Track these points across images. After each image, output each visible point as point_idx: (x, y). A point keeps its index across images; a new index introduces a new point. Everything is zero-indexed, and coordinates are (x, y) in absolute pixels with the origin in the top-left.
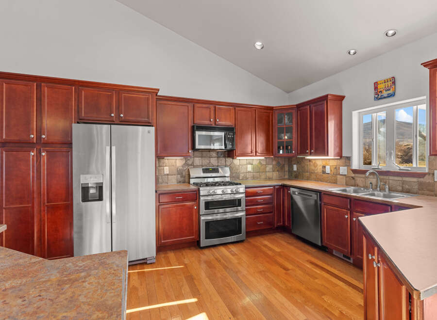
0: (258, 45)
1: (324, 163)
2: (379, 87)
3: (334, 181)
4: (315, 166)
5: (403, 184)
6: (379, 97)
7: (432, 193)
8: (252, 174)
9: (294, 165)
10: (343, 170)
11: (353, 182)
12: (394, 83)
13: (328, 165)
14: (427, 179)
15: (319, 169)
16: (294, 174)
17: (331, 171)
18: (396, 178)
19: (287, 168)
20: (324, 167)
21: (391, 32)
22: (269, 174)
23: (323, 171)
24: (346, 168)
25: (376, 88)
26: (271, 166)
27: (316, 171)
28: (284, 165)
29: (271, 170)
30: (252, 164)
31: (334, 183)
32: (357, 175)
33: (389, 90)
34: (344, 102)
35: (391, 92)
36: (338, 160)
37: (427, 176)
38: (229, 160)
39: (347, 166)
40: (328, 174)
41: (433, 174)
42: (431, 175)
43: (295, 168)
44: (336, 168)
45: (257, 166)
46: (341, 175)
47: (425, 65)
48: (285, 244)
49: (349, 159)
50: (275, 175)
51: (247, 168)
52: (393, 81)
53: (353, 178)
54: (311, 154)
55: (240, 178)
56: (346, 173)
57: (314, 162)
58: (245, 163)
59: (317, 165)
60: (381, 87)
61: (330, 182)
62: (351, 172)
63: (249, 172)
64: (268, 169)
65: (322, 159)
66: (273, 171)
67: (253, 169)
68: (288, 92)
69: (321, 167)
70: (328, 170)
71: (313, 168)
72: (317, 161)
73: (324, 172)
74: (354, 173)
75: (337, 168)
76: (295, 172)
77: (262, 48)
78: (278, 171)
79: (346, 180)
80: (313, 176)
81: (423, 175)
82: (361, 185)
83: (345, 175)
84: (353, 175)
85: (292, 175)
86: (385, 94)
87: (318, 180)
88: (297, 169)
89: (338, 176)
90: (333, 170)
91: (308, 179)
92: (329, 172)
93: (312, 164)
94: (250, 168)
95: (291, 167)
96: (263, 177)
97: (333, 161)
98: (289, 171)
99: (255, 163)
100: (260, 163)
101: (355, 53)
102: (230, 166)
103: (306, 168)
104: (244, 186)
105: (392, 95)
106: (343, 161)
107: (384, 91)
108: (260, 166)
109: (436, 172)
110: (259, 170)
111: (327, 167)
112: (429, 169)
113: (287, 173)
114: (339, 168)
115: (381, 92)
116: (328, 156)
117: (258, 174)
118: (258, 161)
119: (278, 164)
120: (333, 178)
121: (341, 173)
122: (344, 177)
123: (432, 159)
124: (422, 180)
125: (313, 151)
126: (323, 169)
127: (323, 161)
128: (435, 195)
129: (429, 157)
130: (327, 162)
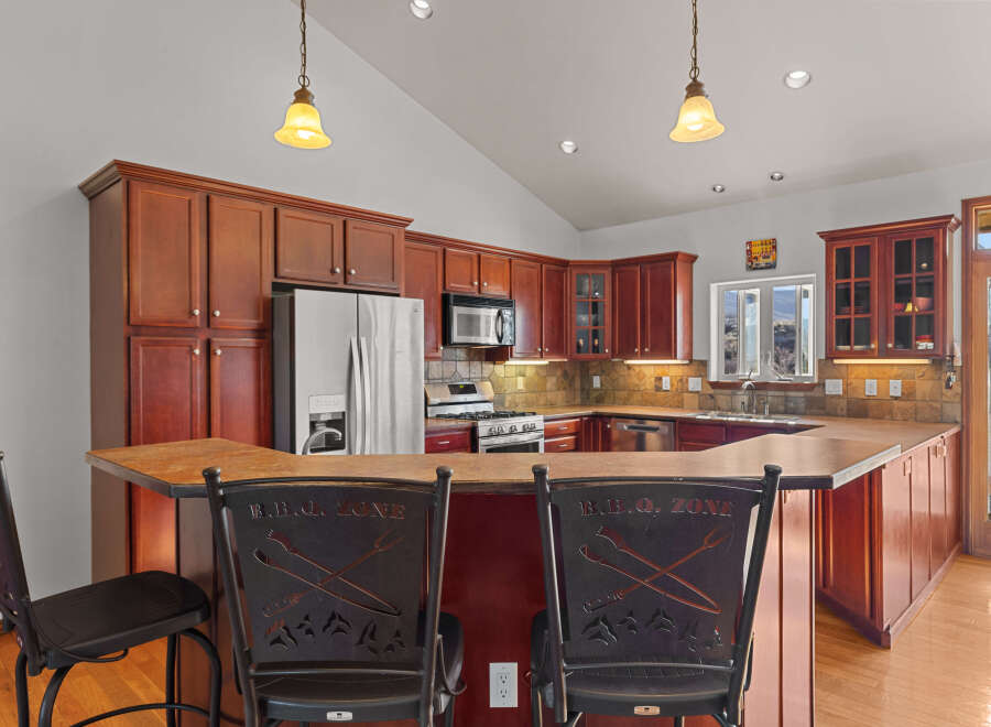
0: (568, 146)
1: (659, 372)
2: (755, 250)
3: (678, 404)
4: (641, 377)
5: (786, 401)
6: (752, 266)
7: (822, 412)
8: (524, 395)
9: (594, 378)
10: (695, 384)
11: (710, 402)
12: (775, 247)
13: (667, 375)
14: (816, 393)
15: (649, 384)
16: (595, 395)
17: (672, 385)
18: (777, 393)
19: (577, 384)
20: (659, 379)
21: (777, 175)
22: (550, 396)
23: (656, 386)
24: (700, 379)
25: (749, 252)
26: (554, 379)
27: (642, 388)
28: (573, 378)
29: (554, 388)
30: (524, 376)
31: (678, 407)
32: (718, 391)
33: (768, 257)
34: (695, 265)
35: (770, 260)
36: (685, 367)
37: (816, 389)
38: (489, 367)
39: (701, 376)
40: (668, 391)
41: (824, 385)
42: (821, 387)
43: (597, 382)
44: (681, 380)
45: (533, 378)
46: (691, 392)
47: (822, 235)
49: (704, 364)
50: (560, 396)
51: (516, 384)
52: (773, 245)
53: (712, 396)
54: (643, 355)
55: (506, 405)
56: (700, 389)
57: (637, 369)
58: (514, 374)
59: (644, 376)
60: (757, 250)
61: (670, 406)
62: (709, 387)
63: (520, 392)
64: (549, 385)
65: (654, 365)
66: (559, 389)
67: (526, 385)
68: (580, 230)
69: (653, 379)
70: (666, 384)
71: (635, 381)
72: (645, 368)
73: (658, 389)
74: (713, 388)
75: (683, 381)
76: (597, 390)
77: (575, 151)
78: (564, 389)
79: (699, 401)
80: (637, 397)
81: (812, 387)
82: (725, 408)
83: (698, 392)
84: (711, 391)
85: (588, 398)
86: (762, 262)
87: (645, 403)
88: (602, 385)
89: (685, 394)
90: (675, 384)
91: (626, 402)
92: (669, 388)
93: (634, 373)
94: (520, 383)
95: (586, 379)
96: (542, 402)
97: (676, 368)
98: (583, 390)
99: (530, 372)
100: (537, 373)
101: (722, 190)
102: (489, 379)
103: (621, 381)
104: (541, 417)
105: (772, 266)
106: (694, 367)
107: (761, 257)
108: (536, 379)
109: (828, 382)
110: (536, 388)
111: (664, 378)
112: (819, 378)
113: (578, 393)
114: (687, 380)
115: (756, 258)
116: (675, 358)
117: (534, 395)
118: (534, 371)
119: (565, 374)
120: (676, 399)
121: (690, 389)
122: (696, 395)
123: (823, 363)
124: (810, 394)
125: (647, 350)
126: (656, 383)
127: (656, 367)
128: (827, 415)
129: (820, 361)
130: (665, 369)
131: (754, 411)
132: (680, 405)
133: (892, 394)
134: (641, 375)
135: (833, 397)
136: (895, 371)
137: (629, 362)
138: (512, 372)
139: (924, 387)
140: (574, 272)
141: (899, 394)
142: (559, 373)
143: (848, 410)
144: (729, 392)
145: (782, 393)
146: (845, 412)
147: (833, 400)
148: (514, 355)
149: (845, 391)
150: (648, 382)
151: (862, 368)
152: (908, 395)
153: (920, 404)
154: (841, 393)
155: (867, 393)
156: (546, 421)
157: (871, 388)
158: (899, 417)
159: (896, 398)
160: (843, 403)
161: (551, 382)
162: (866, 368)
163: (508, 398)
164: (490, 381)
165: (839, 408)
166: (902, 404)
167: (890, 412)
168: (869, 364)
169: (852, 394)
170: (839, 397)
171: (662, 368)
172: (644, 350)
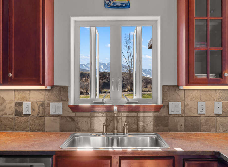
1: (19, 97)
3: (40, 127)
7: (166, 128)
10: (56, 108)
11: (71, 125)
13: (26, 100)
14: (162, 113)
15: (10, 108)
17: (33, 110)
18: (131, 114)
20: (20, 104)
23: (16, 111)
24: (61, 104)
27: (1, 113)
31: (39, 130)
32: (78, 114)
35: (125, 1)
36: (47, 92)
37: (162, 109)
39: (61, 100)
40: (29, 115)
41: (168, 107)
42: (166, 107)
44: (42, 105)
46: (53, 116)
49: (65, 90)
53: (72, 119)
56: (61, 113)
61: (31, 130)
62: (70, 110)
65: (15, 90)
69: (13, 105)
70: (27, 108)
73: (18, 113)
74: (73, 112)
79: (60, 124)
81: (158, 108)
82: (85, 129)
83: (59, 115)
84: (72, 115)
87: (3, 128)
89: (47, 118)
90: (37, 109)
97: (37, 93)
106: (55, 92)
109: (170, 103)
111: (24, 104)
112: (164, 101)
114: (49, 106)
116: (43, 84)
120: (37, 122)
121: (51, 113)
122: (58, 119)
123: (167, 89)
124: (157, 114)
125: (11, 75)
126: (16, 108)
127: (16, 93)
128: (170, 130)
129: (164, 87)
130: (26, 94)
131: (115, 131)
132: (41, 129)
133: (216, 112)
135: (174, 115)
136: (218, 95)
141: (221, 112)
143: (185, 126)
144: (88, 114)
145: (134, 114)
146: (183, 127)
147: (175, 118)
149: (184, 111)
150: (8, 106)
151: (196, 92)
152: (226, 112)
154: (180, 113)
155: (199, 112)
157: (202, 108)
158: (220, 130)
159: (219, 115)
160: (182, 121)
162: (199, 92)
165: (179, 126)
166: (223, 119)
167: (215, 127)
168: (200, 90)
169: (188, 113)
170: (179, 115)
171: (22, 94)
172: (8, 74)
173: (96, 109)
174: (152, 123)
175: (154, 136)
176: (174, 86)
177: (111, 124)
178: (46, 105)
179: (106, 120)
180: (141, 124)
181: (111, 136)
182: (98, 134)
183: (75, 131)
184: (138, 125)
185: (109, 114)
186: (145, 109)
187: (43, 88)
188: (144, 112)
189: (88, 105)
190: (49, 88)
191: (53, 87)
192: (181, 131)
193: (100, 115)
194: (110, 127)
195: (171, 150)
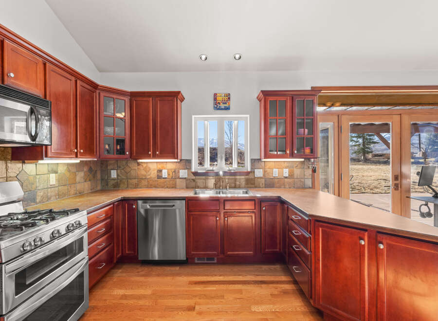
1: (160, 166)
3: (173, 186)
4: (147, 170)
5: (235, 181)
6: (217, 107)
7: (253, 186)
8: (57, 189)
9: (112, 171)
10: (183, 173)
11: (193, 184)
12: (229, 98)
13: (165, 169)
14: (251, 176)
15: (153, 174)
16: (111, 183)
17: (169, 175)
18: (231, 177)
19: (99, 176)
20: (160, 171)
21: (237, 56)
22: (79, 187)
24: (186, 171)
25: (215, 99)
26: (82, 174)
27: (148, 177)
28: (96, 171)
29: (83, 180)
30: (56, 172)
31: (173, 188)
32: (197, 177)
33: (226, 103)
35: (227, 105)
36: (177, 164)
37: (251, 174)
38: (15, 167)
39: (187, 169)
40: (166, 178)
41: (254, 172)
43: (114, 174)
44: (175, 171)
45: (64, 174)
48: (142, 279)
49: (189, 162)
50: (86, 186)
51: (48, 180)
52: (228, 96)
53: (194, 180)
54: (155, 156)
55: (38, 201)
56: (186, 176)
57: (145, 165)
58: (46, 172)
59: (150, 170)
60: (219, 99)
61: (167, 187)
62: (192, 175)
63: (52, 187)
64: (78, 179)
65: (157, 162)
66: (85, 181)
67: (58, 180)
69: (156, 171)
70: (165, 174)
71: (143, 172)
72: (150, 164)
73: (159, 177)
74: (195, 176)
76: (114, 179)
78: (90, 180)
79: (186, 183)
80: (144, 183)
81: (248, 173)
82: (201, 186)
83: (185, 178)
84: (194, 177)
85: (107, 185)
86: (223, 106)
87: (150, 186)
88: (118, 176)
89: (178, 180)
90: (171, 174)
91: (136, 187)
92: (166, 176)
93: (142, 168)
94: (53, 179)
95: (106, 172)
96: (72, 192)
97: (171, 164)
98: (102, 179)
99: (62, 170)
100: (69, 171)
101: (206, 59)
102: (17, 178)
103: (133, 173)
104: (85, 212)
105: (227, 109)
106: (183, 163)
107: (221, 104)
108: (68, 174)
109: (256, 170)
110: (66, 182)
111: (163, 171)
112: (251, 168)
113: (99, 182)
114: (179, 172)
115: (219, 103)
116: (177, 158)
117: (66, 188)
118: (65, 168)
119: (90, 170)
120: (171, 182)
121: (180, 177)
122: (185, 180)
123: (253, 161)
124: (247, 177)
125: (157, 153)
126: (159, 174)
127: (158, 164)
128: (256, 187)
129: (252, 160)
130: (164, 165)
131: (221, 188)
132: (174, 187)
133: (284, 176)
134: (148, 169)
135: (258, 178)
136: (286, 164)
137: (140, 161)
138: (45, 169)
139: (297, 172)
140: (102, 94)
141: (287, 176)
142: (86, 169)
143: (265, 184)
144: (204, 177)
145: (233, 177)
146: (264, 185)
147: (259, 180)
148: (49, 154)
149: (264, 175)
150: (153, 172)
151: (271, 163)
152: (291, 175)
153: (296, 180)
154: (262, 176)
155: (274, 176)
156: (88, 214)
157: (276, 173)
158: (287, 186)
159: (286, 178)
160: (263, 181)
161: (80, 176)
162: (273, 163)
163: (40, 194)
164: (19, 180)
165: (261, 185)
166: (289, 180)
167: (284, 184)
168: (274, 161)
169: (267, 176)
170: (261, 178)
171: (162, 165)
172: (156, 153)
173: (209, 174)
174: (244, 183)
175: (245, 190)
176: (258, 159)
177: (219, 183)
178: (177, 172)
179: (215, 181)
180: (238, 183)
181: (218, 191)
182: (211, 189)
183: (196, 188)
184: (235, 184)
185: (217, 177)
186: (241, 174)
187: (176, 160)
188: (240, 175)
189: (204, 171)
190: (179, 161)
191: (181, 160)
192: (262, 188)
193: (212, 178)
194: (218, 185)
195: (254, 195)
